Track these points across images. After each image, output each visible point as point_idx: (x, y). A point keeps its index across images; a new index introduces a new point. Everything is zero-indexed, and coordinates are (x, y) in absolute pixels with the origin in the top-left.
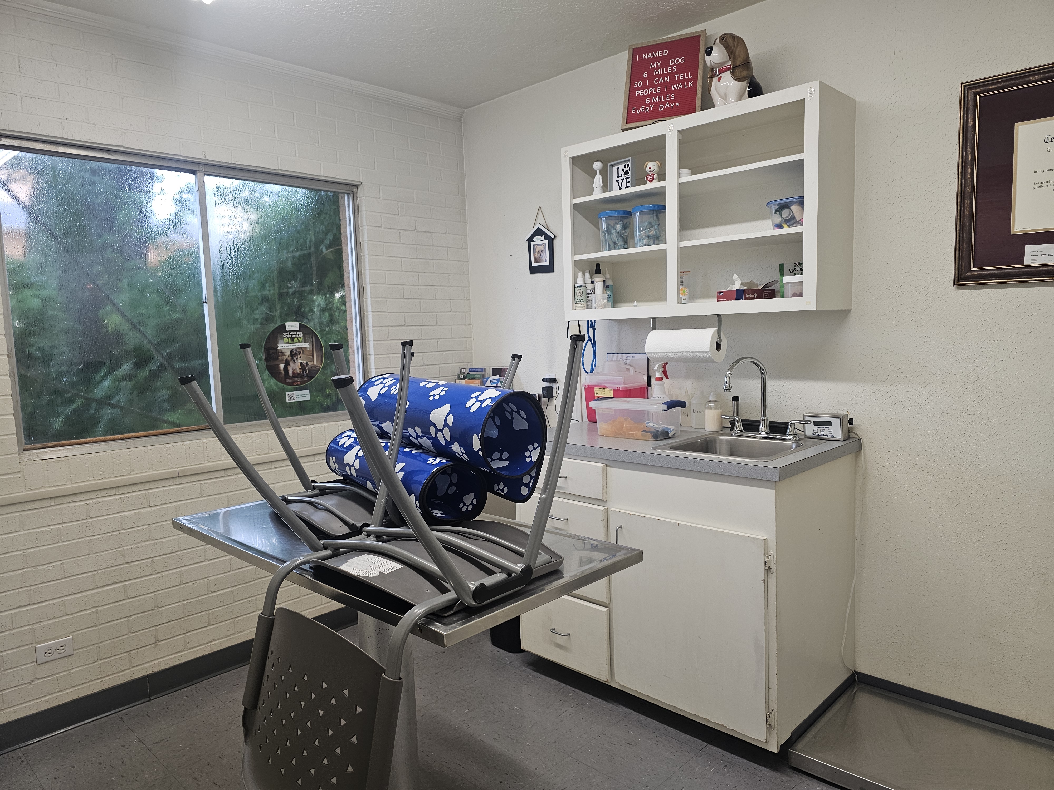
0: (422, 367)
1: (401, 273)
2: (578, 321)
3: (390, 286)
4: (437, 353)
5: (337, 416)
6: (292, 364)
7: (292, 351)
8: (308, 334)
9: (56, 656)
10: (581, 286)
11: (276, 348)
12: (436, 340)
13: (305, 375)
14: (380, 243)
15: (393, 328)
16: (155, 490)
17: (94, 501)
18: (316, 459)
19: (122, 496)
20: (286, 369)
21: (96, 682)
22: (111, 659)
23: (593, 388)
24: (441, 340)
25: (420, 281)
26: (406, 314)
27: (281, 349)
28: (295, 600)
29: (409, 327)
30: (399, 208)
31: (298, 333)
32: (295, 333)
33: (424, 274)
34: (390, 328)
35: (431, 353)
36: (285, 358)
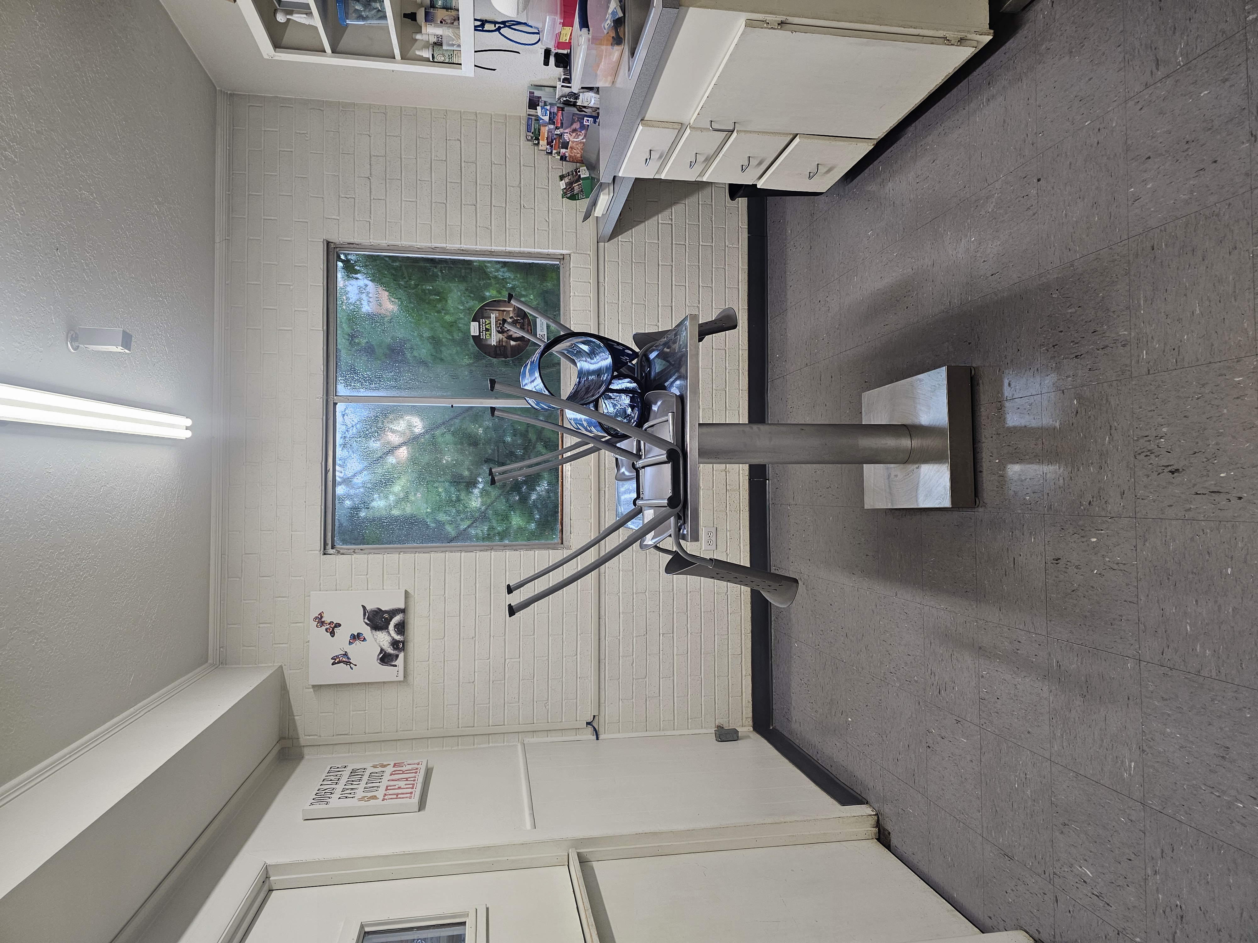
0: (522, 188)
1: (418, 203)
2: (475, 52)
3: (433, 219)
4: (507, 166)
5: (565, 292)
6: (511, 333)
7: (499, 332)
8: (482, 314)
9: (714, 539)
10: (433, 55)
11: (495, 347)
12: (493, 166)
13: (522, 321)
14: (387, 225)
15: (478, 221)
16: (606, 463)
17: (606, 505)
18: (603, 322)
19: (607, 486)
20: (515, 339)
21: (741, 515)
22: (728, 503)
23: (559, 43)
24: (493, 160)
25: (426, 179)
26: (463, 202)
27: (496, 342)
28: (727, 355)
29: (478, 200)
30: (347, 196)
31: (481, 324)
32: (481, 326)
33: (418, 173)
34: (478, 224)
35: (507, 176)
36: (505, 339)
